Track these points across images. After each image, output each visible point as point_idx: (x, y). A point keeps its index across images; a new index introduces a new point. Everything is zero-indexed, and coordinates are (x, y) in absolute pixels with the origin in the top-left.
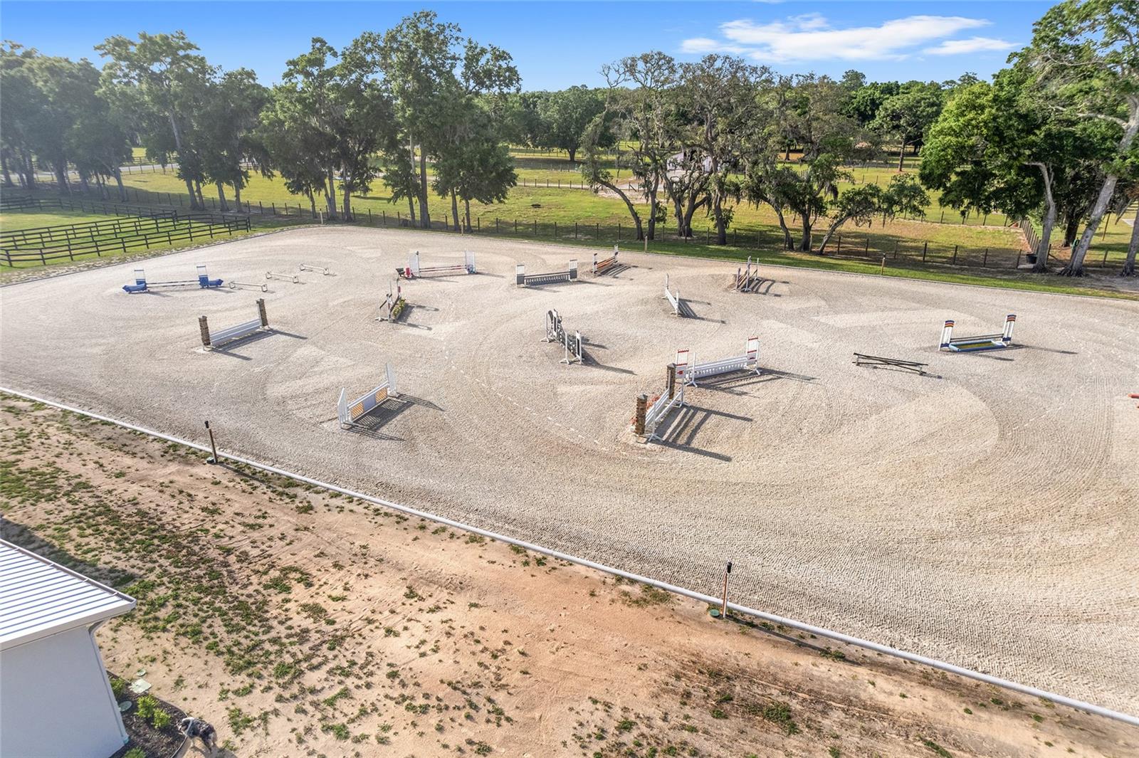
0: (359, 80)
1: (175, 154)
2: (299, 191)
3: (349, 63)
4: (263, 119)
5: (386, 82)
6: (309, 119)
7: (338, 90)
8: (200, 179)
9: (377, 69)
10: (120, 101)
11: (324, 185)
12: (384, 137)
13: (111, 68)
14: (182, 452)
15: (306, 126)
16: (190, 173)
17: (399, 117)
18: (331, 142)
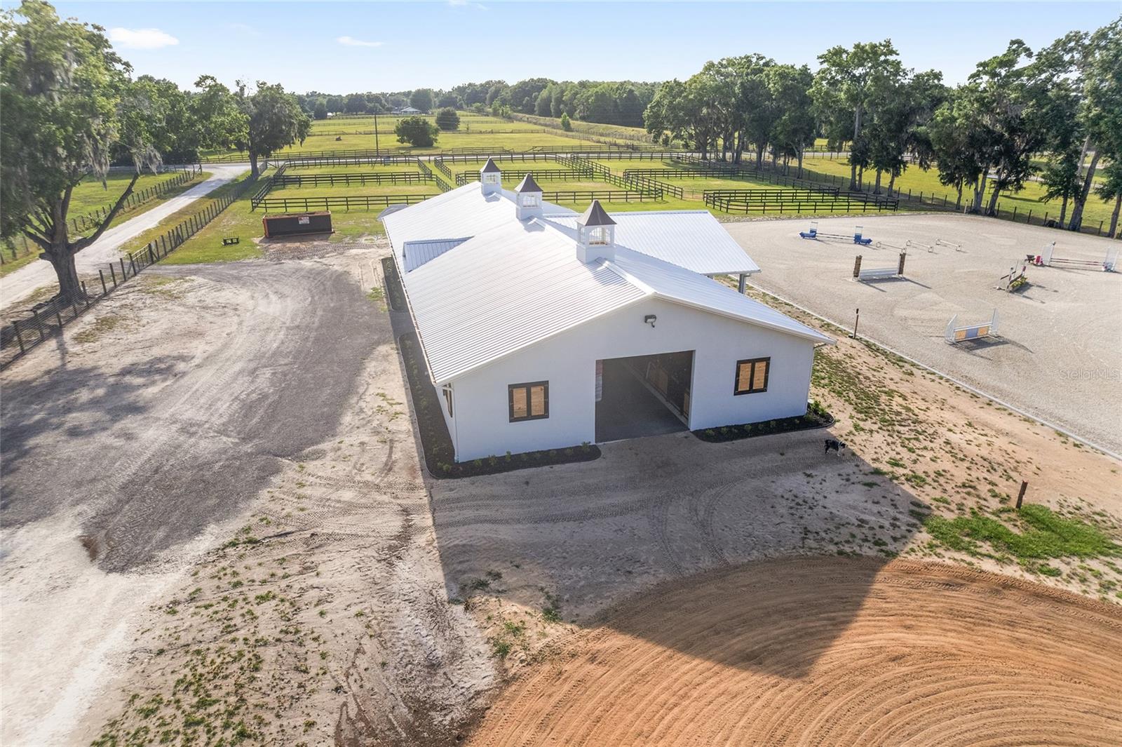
0: (1049, 79)
1: (850, 143)
2: (950, 183)
3: (1043, 63)
4: (937, 116)
5: (1079, 80)
6: (983, 116)
7: (1021, 90)
8: (864, 164)
9: (1074, 68)
10: (822, 98)
11: (976, 180)
12: (1056, 137)
13: (823, 72)
14: (833, 328)
15: (977, 123)
16: (858, 159)
17: (1081, 117)
18: (998, 139)
